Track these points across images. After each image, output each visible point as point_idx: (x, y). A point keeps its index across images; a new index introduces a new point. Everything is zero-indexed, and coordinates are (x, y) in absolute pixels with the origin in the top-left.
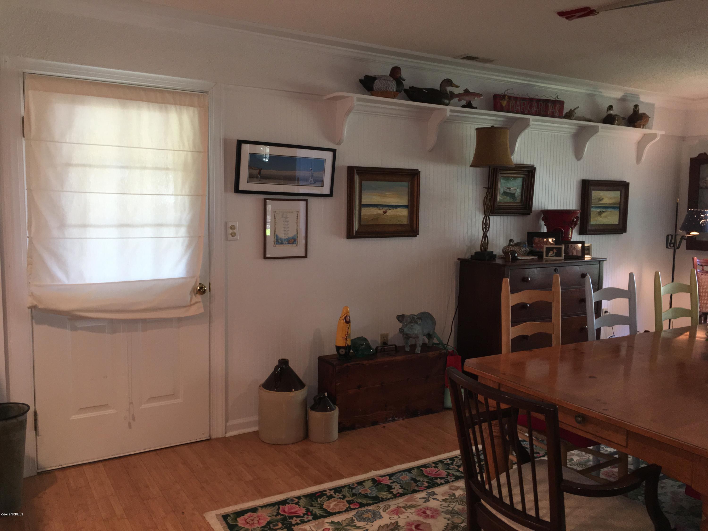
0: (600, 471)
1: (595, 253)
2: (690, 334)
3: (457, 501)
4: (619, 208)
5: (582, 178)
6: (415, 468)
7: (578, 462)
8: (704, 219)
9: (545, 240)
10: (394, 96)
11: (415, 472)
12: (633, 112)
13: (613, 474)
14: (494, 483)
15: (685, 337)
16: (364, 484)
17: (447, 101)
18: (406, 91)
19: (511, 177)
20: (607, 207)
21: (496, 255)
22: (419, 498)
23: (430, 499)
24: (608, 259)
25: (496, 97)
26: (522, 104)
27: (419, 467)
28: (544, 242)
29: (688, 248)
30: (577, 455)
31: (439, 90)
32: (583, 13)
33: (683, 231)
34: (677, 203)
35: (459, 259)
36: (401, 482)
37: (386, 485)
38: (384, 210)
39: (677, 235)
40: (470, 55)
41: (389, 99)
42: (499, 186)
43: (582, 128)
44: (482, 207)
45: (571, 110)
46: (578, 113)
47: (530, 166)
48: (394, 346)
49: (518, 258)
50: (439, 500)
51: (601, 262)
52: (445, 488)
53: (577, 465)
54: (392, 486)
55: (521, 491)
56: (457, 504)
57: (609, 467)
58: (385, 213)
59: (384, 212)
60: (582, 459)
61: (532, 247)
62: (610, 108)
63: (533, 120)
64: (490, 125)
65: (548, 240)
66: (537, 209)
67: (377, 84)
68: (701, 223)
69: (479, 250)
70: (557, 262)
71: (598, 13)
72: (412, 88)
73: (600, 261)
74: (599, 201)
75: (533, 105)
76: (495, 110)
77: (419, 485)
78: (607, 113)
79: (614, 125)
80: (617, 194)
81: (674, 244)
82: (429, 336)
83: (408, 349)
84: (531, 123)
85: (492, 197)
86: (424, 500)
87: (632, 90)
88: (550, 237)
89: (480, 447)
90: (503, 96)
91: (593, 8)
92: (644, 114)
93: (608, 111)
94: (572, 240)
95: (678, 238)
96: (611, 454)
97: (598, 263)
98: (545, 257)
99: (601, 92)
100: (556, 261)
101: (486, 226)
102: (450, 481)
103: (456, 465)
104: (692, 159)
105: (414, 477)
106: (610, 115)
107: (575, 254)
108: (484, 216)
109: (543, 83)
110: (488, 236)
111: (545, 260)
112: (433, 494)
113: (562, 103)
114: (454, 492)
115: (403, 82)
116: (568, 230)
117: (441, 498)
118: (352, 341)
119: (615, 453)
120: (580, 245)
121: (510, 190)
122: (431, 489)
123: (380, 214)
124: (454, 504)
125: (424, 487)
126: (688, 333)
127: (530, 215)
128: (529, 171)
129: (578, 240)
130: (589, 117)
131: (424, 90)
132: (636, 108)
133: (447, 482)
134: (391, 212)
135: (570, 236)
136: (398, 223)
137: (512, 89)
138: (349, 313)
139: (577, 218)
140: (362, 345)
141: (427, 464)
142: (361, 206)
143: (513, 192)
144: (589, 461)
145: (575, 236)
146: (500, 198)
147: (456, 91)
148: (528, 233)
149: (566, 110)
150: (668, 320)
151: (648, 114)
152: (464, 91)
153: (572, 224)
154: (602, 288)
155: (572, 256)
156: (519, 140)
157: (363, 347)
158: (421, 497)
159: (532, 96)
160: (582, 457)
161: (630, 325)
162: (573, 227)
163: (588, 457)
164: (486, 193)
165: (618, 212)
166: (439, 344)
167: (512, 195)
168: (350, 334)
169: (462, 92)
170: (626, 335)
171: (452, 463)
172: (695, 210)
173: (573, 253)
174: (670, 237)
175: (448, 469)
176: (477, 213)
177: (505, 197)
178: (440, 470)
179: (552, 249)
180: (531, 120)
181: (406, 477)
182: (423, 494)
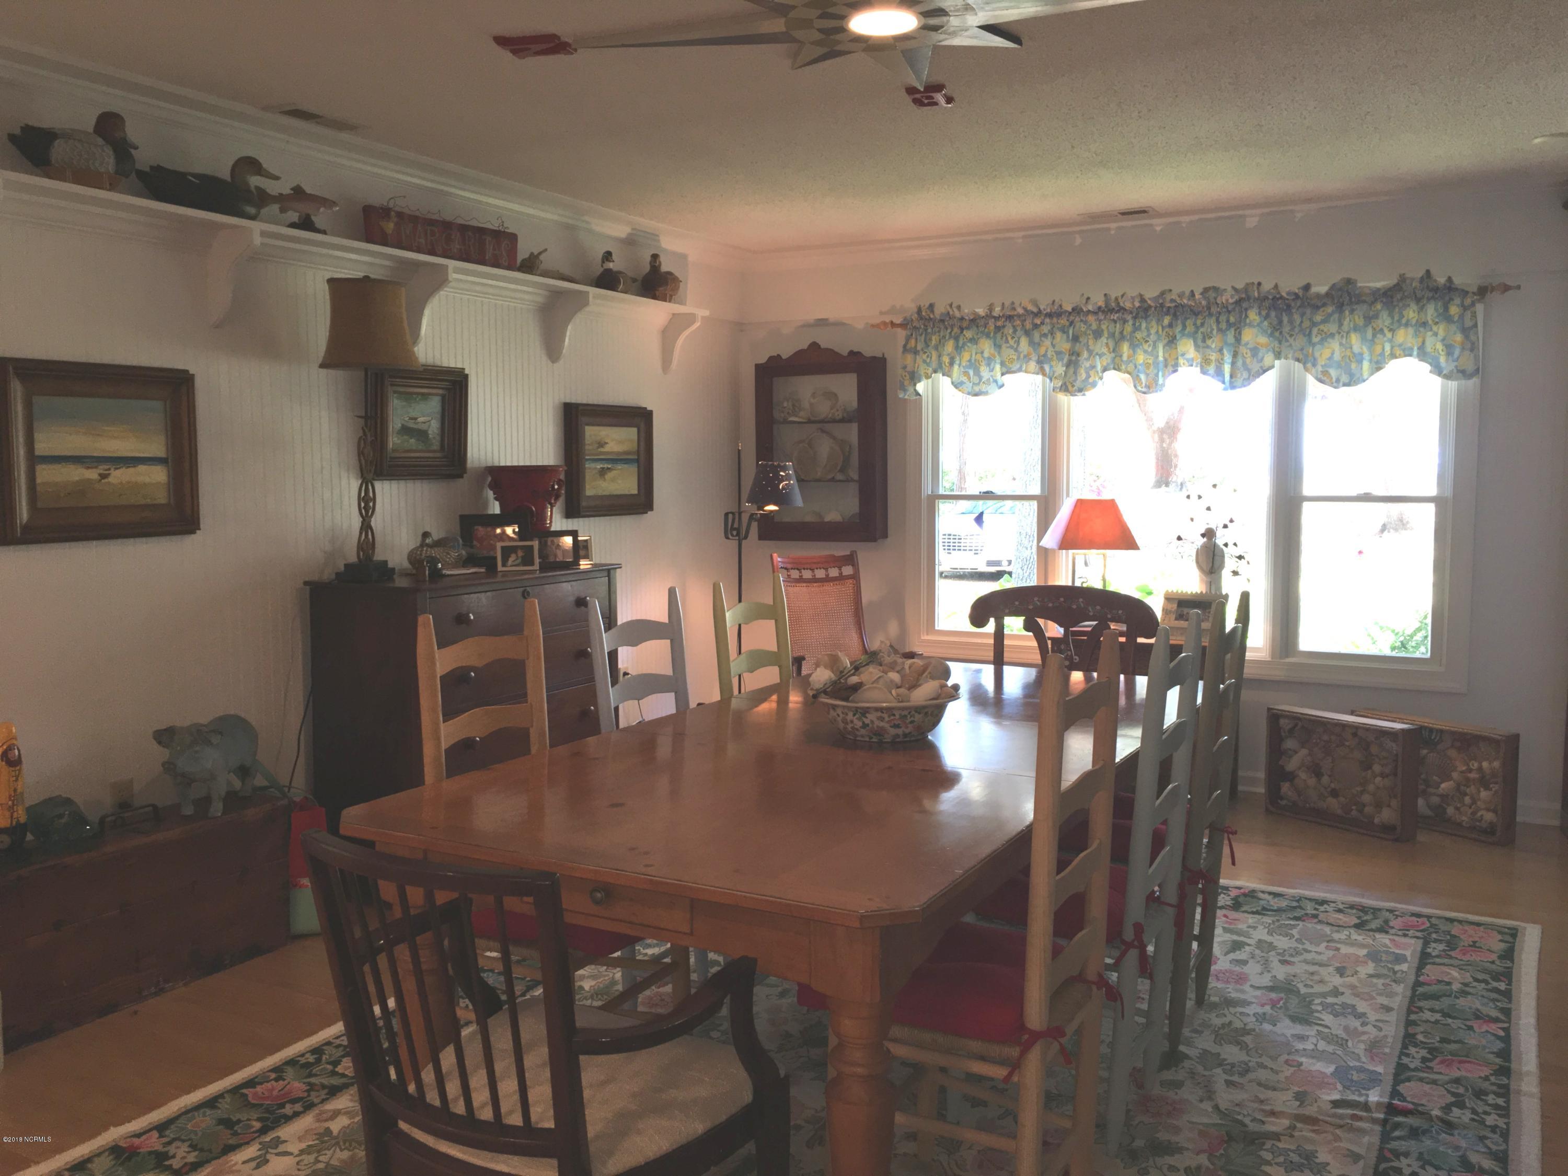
0: (637, 998)
1: (600, 555)
2: (779, 697)
3: (337, 1144)
4: (638, 461)
5: (563, 400)
6: (226, 1095)
7: (592, 991)
8: (786, 480)
9: (498, 531)
10: (110, 184)
11: (225, 1104)
12: (650, 270)
13: (663, 1000)
14: (428, 1076)
15: (769, 706)
16: (89, 1166)
17: (252, 210)
18: (141, 174)
19: (418, 394)
20: (616, 460)
21: (393, 569)
22: (240, 1162)
23: (268, 1156)
24: (623, 565)
25: (368, 210)
26: (429, 232)
27: (235, 1090)
28: (496, 536)
29: (761, 537)
30: (589, 977)
31: (229, 179)
32: (544, 46)
33: (752, 503)
34: (739, 450)
35: (306, 583)
36: (193, 1136)
37: (150, 1153)
38: (101, 469)
39: (744, 511)
40: (300, 108)
41: (97, 190)
42: (390, 412)
43: (557, 294)
44: (354, 461)
45: (532, 254)
46: (547, 261)
47: (454, 371)
48: (151, 808)
49: (444, 572)
50: (291, 1154)
51: (612, 571)
52: (307, 1121)
53: (592, 997)
54: (167, 1152)
55: (488, 1079)
56: (338, 1149)
57: (653, 987)
58: (103, 476)
59: (100, 475)
60: (601, 983)
61: (472, 547)
62: (608, 256)
63: (457, 271)
64: (359, 273)
65: (504, 532)
66: (476, 464)
67: (59, 150)
68: (781, 487)
69: (352, 558)
70: (526, 576)
71: (576, 50)
72: (158, 169)
73: (609, 570)
74: (598, 448)
75: (453, 237)
76: (369, 240)
77: (239, 1131)
78: (602, 266)
79: (617, 291)
80: (630, 434)
81: (738, 530)
82: (244, 772)
83: (188, 811)
84: (453, 276)
85: (376, 439)
86: (253, 1164)
87: (647, 223)
88: (509, 525)
89: (391, 1003)
90: (385, 212)
91: (565, 39)
92: (670, 273)
93: (603, 262)
94: (552, 529)
95: (745, 518)
96: (656, 959)
97: (606, 574)
98: (500, 568)
99: (587, 222)
100: (523, 574)
101: (367, 505)
102: (316, 1101)
103: (328, 1063)
104: (757, 366)
105: (225, 1116)
106: (608, 271)
107: (560, 558)
108: (360, 482)
109: (469, 191)
110: (374, 528)
111: (501, 574)
112: (278, 1142)
113: (513, 238)
114: (326, 1125)
115: (133, 151)
116: (544, 509)
117: (294, 1147)
118: (29, 810)
119: (664, 955)
120: (568, 541)
121: (415, 423)
122: (270, 1133)
123: (89, 480)
124: (329, 1153)
125: (254, 1132)
126: (774, 697)
127: (462, 477)
128: (454, 383)
129: (564, 529)
130: (566, 271)
131: (190, 178)
132: (655, 262)
133: (309, 1107)
134: (119, 476)
135: (548, 522)
136: (143, 502)
137: (405, 197)
138: (16, 739)
139: (559, 482)
140: (61, 816)
141: (257, 1077)
142: (34, 460)
143: (424, 427)
144: (613, 982)
145: (557, 521)
146: (393, 440)
147: (273, 188)
148: (463, 518)
149: (522, 253)
150: (737, 677)
151: (677, 274)
152: (292, 189)
153: (550, 496)
154: (616, 624)
155: (556, 562)
156: (427, 312)
157: (63, 821)
158: (245, 1158)
159: (448, 216)
160: (600, 978)
161: (676, 693)
162: (553, 501)
163: (611, 975)
164: (363, 428)
165: (636, 469)
166: (271, 787)
167: (422, 435)
168: (22, 793)
169: (287, 191)
170: (669, 713)
171: (318, 1061)
172: (770, 463)
173: (556, 556)
174: (730, 516)
175: (310, 1075)
176: (344, 474)
177: (406, 437)
178: (289, 1083)
179: (513, 549)
180: (450, 270)
181: (206, 1120)
182: (251, 1151)
